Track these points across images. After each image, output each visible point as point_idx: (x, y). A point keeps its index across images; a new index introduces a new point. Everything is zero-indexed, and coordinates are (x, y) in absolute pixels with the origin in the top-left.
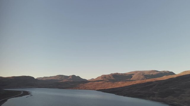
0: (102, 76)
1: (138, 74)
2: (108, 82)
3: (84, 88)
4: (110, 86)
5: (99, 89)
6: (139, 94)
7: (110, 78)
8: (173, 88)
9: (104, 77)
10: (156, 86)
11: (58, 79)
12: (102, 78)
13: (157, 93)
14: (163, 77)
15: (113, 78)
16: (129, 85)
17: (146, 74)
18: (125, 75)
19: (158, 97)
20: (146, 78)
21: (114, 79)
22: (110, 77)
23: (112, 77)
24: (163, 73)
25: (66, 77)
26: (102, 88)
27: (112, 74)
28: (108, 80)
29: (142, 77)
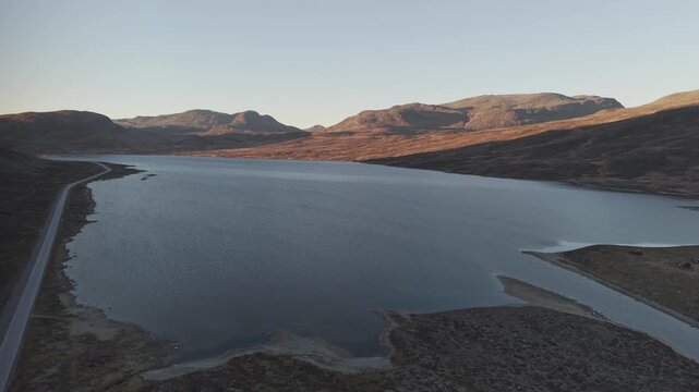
0: (364, 116)
1: (493, 107)
2: (387, 135)
3: (313, 154)
4: (406, 148)
5: (367, 158)
6: (538, 169)
7: (390, 122)
8: (658, 149)
9: (370, 118)
10: (590, 142)
11: (195, 124)
12: (361, 123)
13: (602, 163)
14: (598, 114)
15: (402, 124)
16: (478, 142)
17: (519, 107)
18: (445, 111)
19: (608, 176)
20: (519, 122)
21: (407, 124)
22: (393, 120)
23: (398, 119)
24: (582, 102)
25: (223, 118)
26: (380, 156)
27: (397, 107)
28: (385, 130)
29: (507, 116)
